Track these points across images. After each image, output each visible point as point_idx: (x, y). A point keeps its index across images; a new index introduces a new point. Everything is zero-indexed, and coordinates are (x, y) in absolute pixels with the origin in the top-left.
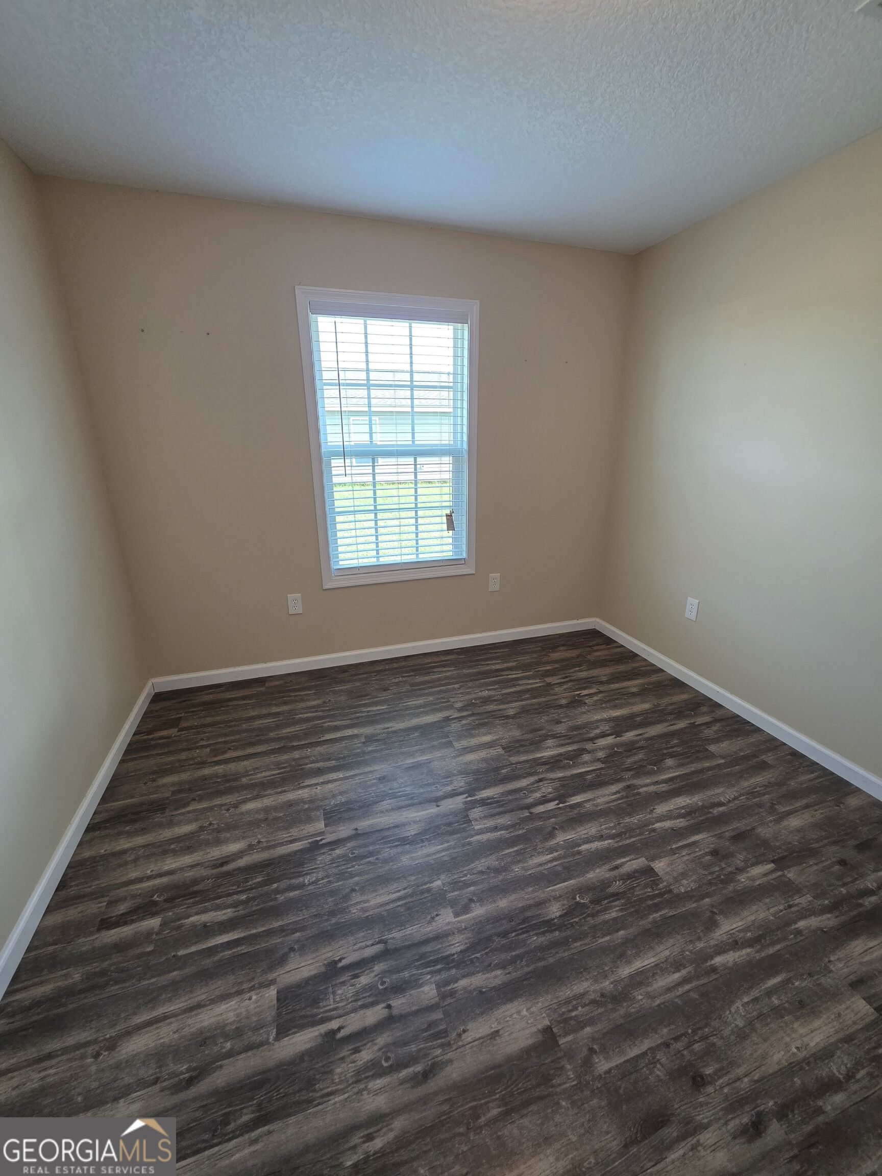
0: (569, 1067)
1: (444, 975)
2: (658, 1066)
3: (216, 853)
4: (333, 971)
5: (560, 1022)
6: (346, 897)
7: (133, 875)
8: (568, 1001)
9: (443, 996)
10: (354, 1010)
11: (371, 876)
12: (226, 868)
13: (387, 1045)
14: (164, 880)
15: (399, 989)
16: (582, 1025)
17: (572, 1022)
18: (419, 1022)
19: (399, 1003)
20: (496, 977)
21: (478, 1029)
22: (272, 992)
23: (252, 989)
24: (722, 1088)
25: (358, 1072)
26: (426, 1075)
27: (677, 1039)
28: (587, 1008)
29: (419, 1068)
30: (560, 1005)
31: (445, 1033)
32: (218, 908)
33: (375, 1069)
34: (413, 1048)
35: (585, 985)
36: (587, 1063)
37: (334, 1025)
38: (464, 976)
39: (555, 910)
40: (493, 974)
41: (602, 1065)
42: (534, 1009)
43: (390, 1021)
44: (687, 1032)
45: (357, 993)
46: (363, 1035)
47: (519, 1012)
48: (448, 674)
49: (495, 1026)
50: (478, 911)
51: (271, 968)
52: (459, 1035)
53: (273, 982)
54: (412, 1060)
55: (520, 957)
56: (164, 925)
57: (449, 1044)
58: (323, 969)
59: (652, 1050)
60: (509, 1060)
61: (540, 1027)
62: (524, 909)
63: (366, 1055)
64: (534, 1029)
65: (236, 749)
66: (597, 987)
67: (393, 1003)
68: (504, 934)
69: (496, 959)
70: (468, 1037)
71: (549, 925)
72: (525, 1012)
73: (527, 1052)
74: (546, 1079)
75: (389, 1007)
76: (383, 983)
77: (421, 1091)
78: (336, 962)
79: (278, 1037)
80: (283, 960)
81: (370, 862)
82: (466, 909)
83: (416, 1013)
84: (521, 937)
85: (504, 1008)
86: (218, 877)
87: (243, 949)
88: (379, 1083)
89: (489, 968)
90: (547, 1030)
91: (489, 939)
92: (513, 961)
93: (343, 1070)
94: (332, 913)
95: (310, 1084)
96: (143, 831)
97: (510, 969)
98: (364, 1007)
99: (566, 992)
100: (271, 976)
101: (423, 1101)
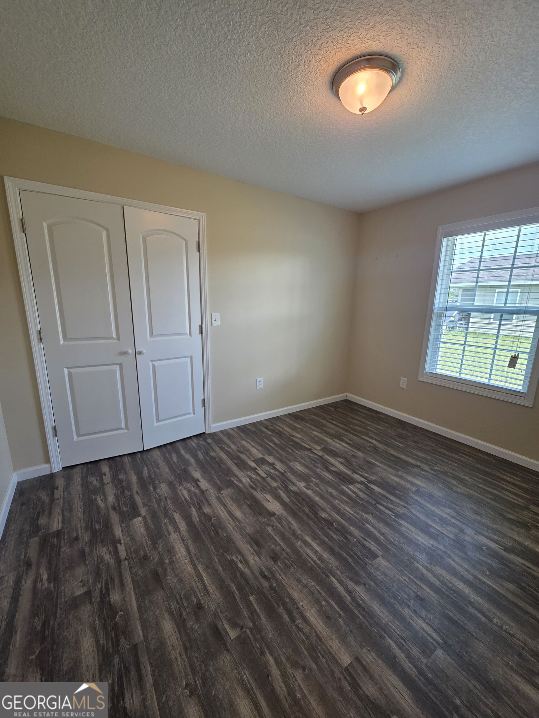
0: (265, 520)
1: (281, 487)
2: (275, 546)
3: (295, 434)
4: (272, 465)
5: (279, 517)
6: (296, 461)
7: (280, 425)
8: (287, 520)
9: (275, 488)
10: (263, 471)
11: (307, 464)
12: (292, 438)
13: (257, 479)
14: (282, 430)
15: (273, 478)
16: (280, 523)
17: (280, 521)
18: (265, 484)
19: (269, 479)
20: (287, 500)
21: (268, 497)
22: (262, 456)
23: (261, 453)
24: (275, 567)
25: (249, 476)
26: (252, 488)
27: (287, 554)
28: (287, 525)
29: (254, 486)
30: (285, 517)
31: (265, 490)
32: (279, 440)
33: (251, 478)
34: (258, 484)
35: (296, 525)
36: (269, 525)
37: (258, 468)
38: (283, 492)
39: (324, 515)
40: (287, 499)
41: (269, 529)
42: (280, 510)
43: (263, 478)
44: (291, 559)
45: (268, 470)
46: (258, 475)
47: (277, 506)
48: (463, 459)
49: (271, 501)
50: (309, 492)
51: (268, 454)
52: (265, 493)
53: (264, 456)
54: (255, 485)
55: (297, 505)
56: (270, 435)
57: (262, 491)
58: (271, 463)
59: (280, 545)
60: (263, 505)
61: (275, 512)
62: (318, 505)
63: (253, 476)
64: (273, 510)
65: (338, 422)
66: (296, 528)
67: (268, 478)
68: (303, 500)
69: (293, 499)
70: (265, 495)
71: (316, 514)
72: (278, 508)
73: (266, 509)
74: (260, 514)
75: (267, 477)
76: (273, 475)
77: (249, 488)
78: (275, 464)
79: (252, 461)
80: (270, 455)
81: (311, 462)
82: (308, 489)
83: (267, 483)
84: (305, 505)
85: (277, 502)
86: (288, 437)
87: (270, 448)
88: (248, 480)
89: (289, 498)
90: (275, 514)
91: (299, 496)
92: (294, 503)
93: (249, 473)
94: (288, 460)
95: (244, 468)
96: (293, 421)
97: (291, 503)
98: (265, 473)
99: (290, 519)
100: (266, 455)
101: (247, 488)
